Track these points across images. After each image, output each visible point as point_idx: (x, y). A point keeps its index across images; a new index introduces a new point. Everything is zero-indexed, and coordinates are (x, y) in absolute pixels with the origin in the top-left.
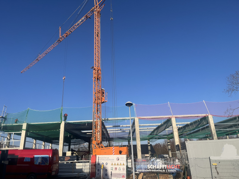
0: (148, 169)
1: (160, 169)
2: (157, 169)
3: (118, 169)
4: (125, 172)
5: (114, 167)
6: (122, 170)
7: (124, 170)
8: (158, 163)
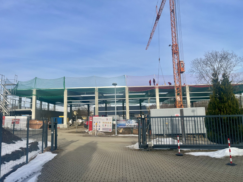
0: (126, 126)
1: (134, 126)
2: (131, 126)
3: (107, 125)
4: (111, 127)
5: (104, 124)
6: (109, 126)
7: (111, 126)
8: (133, 122)
